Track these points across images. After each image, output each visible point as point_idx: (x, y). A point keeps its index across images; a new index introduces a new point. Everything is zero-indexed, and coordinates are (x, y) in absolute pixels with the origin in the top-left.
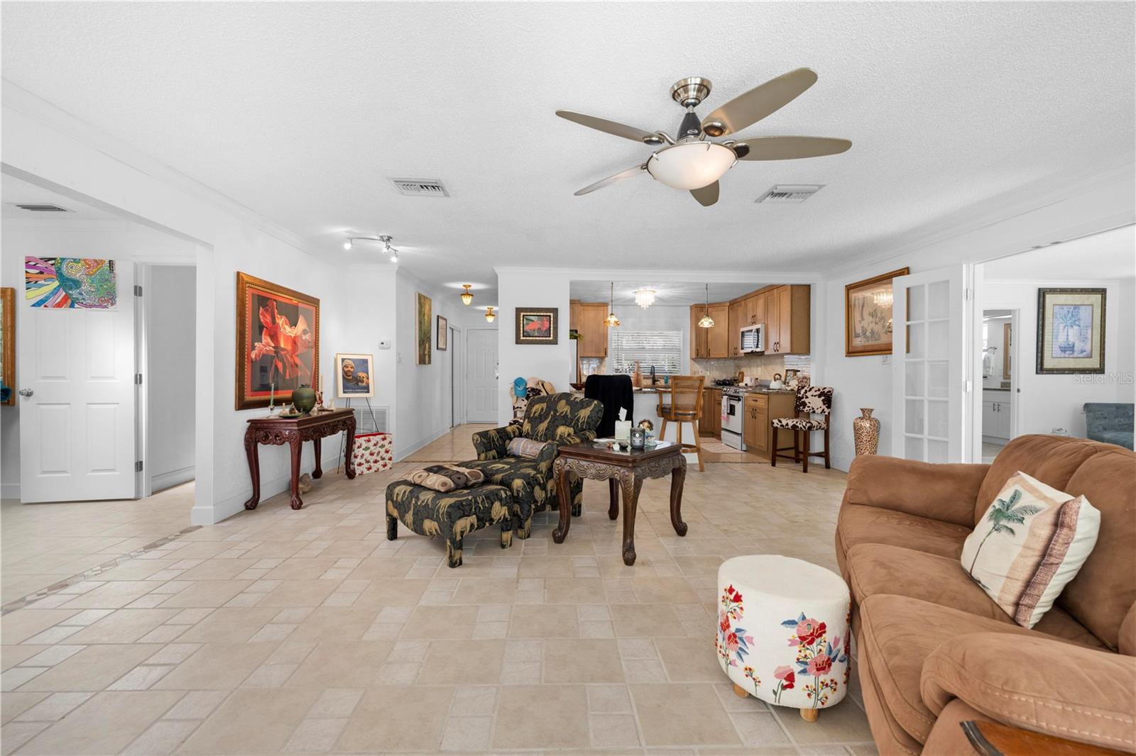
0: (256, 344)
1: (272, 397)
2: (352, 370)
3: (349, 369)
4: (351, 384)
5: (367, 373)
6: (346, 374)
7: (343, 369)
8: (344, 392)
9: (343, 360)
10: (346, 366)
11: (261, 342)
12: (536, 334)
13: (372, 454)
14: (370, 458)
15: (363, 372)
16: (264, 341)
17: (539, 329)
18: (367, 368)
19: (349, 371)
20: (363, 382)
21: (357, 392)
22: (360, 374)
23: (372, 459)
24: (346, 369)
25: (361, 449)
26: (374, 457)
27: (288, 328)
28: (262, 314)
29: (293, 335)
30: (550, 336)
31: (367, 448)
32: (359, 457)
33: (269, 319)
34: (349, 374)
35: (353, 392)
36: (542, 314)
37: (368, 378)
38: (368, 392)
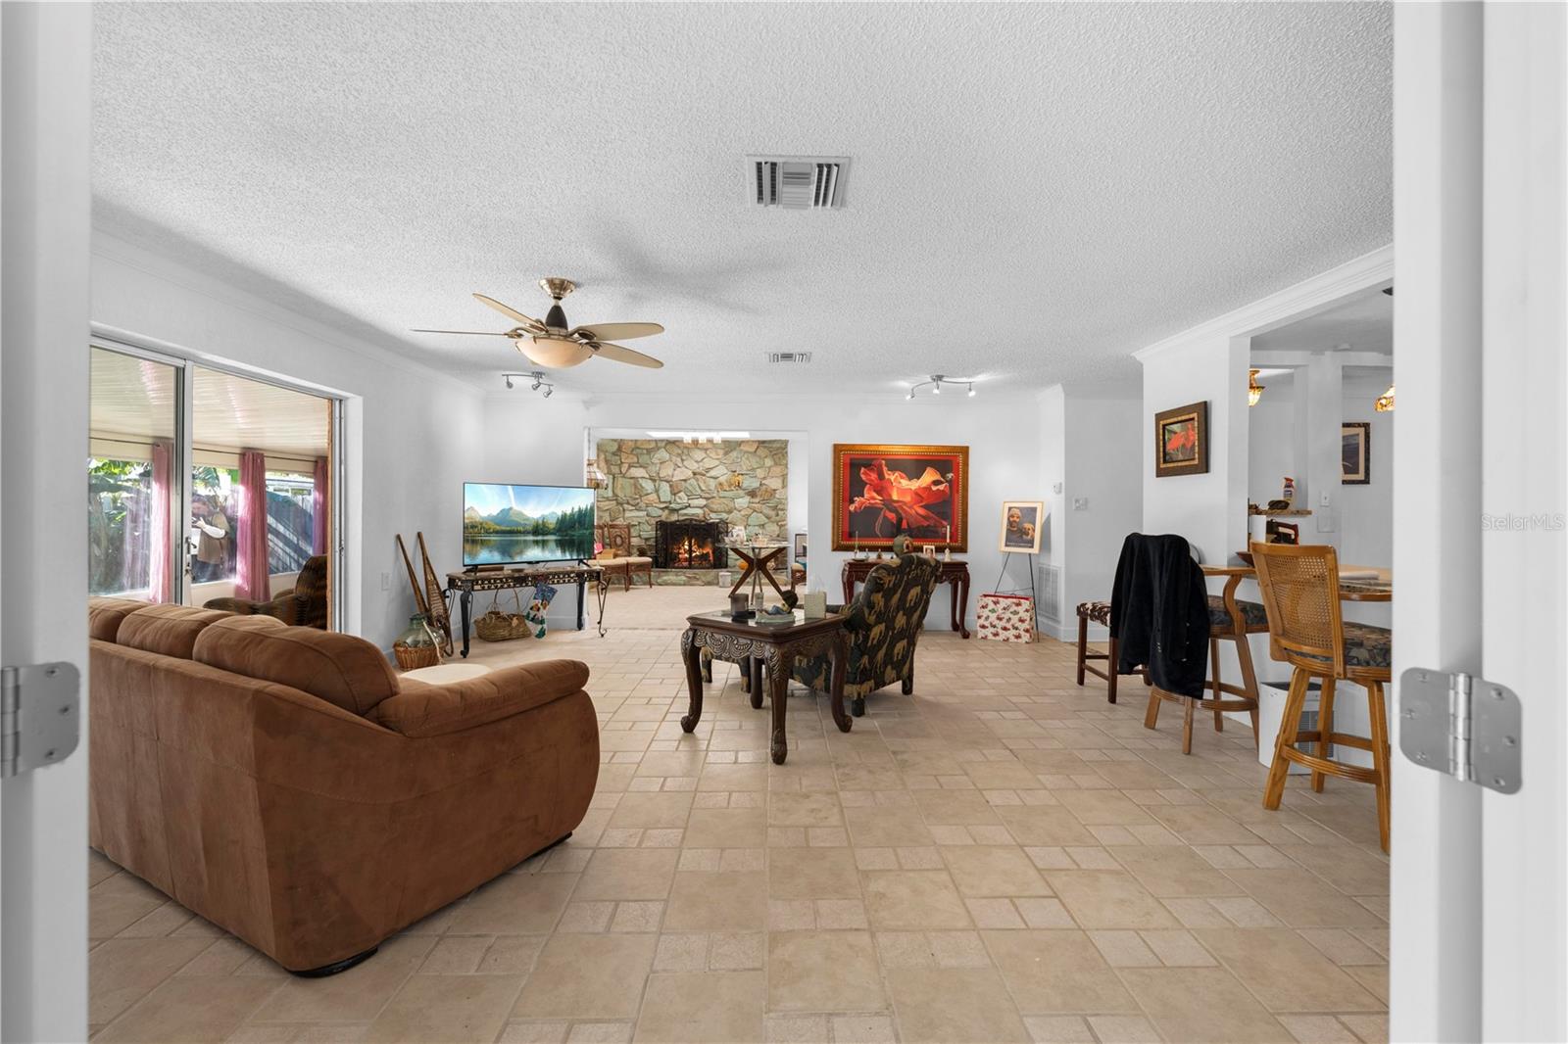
0: (856, 498)
1: (857, 543)
2: (1018, 520)
3: (1015, 519)
4: (1014, 537)
5: (1034, 525)
6: (1010, 524)
7: (1009, 519)
8: (1006, 545)
9: (1010, 509)
10: (1012, 516)
11: (863, 496)
12: (1181, 457)
13: (999, 619)
14: (996, 622)
15: (1030, 522)
16: (866, 496)
17: (1184, 445)
18: (1035, 518)
19: (1015, 521)
20: (1028, 534)
21: (1020, 546)
22: (1027, 526)
23: (1000, 624)
24: (1011, 519)
25: (986, 610)
26: (1003, 623)
27: (905, 483)
28: (865, 473)
29: (913, 488)
30: (1193, 459)
31: (993, 611)
32: (983, 618)
33: (874, 476)
34: (1014, 524)
35: (1015, 546)
36: (1184, 418)
37: (1034, 531)
38: (1032, 547)
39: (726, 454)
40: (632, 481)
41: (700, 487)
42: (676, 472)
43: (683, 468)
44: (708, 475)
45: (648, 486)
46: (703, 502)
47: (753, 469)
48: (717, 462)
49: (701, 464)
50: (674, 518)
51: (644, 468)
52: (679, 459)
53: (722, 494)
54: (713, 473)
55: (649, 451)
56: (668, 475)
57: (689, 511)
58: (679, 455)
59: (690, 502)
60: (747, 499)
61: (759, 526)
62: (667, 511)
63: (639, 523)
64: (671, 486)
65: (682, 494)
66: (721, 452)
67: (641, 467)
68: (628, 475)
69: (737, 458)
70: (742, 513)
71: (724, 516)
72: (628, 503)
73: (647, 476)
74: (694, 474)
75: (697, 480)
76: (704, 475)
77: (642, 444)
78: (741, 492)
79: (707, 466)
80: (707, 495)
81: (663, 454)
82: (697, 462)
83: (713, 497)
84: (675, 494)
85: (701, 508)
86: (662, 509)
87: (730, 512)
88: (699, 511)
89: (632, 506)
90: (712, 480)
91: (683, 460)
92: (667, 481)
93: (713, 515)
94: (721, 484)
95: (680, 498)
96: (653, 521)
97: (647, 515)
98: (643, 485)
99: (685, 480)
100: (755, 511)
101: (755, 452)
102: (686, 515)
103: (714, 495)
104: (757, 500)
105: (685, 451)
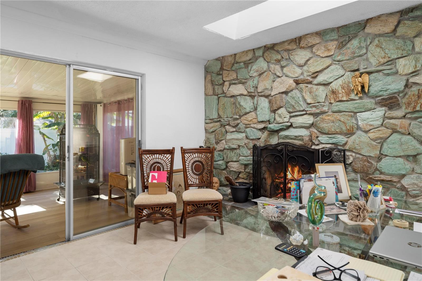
39: (341, 46)
40: (232, 99)
41: (305, 100)
42: (275, 84)
43: (284, 78)
44: (316, 81)
45: (247, 104)
46: (309, 120)
47: (392, 62)
48: (328, 61)
49: (305, 68)
50: (274, 141)
51: (243, 83)
52: (278, 67)
53: (337, 106)
54: (321, 78)
55: (247, 64)
56: (267, 89)
57: (292, 132)
58: (278, 61)
59: (292, 120)
60: (380, 112)
61: (407, 157)
62: (266, 133)
63: (239, 146)
64: (270, 102)
65: (282, 111)
66: (333, 45)
67: (240, 83)
68: (229, 94)
69: (360, 48)
70: (371, 135)
71: (341, 139)
72: (229, 125)
73: (245, 93)
74: (297, 82)
75: (301, 91)
76: (310, 83)
77: (240, 57)
78: (368, 102)
79: (313, 70)
80: (314, 110)
81: (261, 64)
82: (300, 66)
83: (323, 113)
84: (274, 111)
85: (307, 128)
86: (260, 130)
87: (350, 133)
88: (304, 133)
89: (234, 127)
90: (321, 88)
91: (282, 67)
92: (267, 97)
93: (323, 139)
94: (333, 92)
95: (280, 116)
96: (251, 145)
97: (247, 137)
98: (242, 103)
99: (286, 93)
100: (395, 131)
101: (395, 30)
102: (287, 137)
103: (325, 109)
104: (399, 113)
105: (285, 55)
